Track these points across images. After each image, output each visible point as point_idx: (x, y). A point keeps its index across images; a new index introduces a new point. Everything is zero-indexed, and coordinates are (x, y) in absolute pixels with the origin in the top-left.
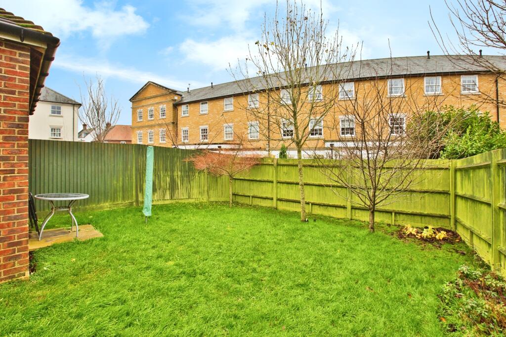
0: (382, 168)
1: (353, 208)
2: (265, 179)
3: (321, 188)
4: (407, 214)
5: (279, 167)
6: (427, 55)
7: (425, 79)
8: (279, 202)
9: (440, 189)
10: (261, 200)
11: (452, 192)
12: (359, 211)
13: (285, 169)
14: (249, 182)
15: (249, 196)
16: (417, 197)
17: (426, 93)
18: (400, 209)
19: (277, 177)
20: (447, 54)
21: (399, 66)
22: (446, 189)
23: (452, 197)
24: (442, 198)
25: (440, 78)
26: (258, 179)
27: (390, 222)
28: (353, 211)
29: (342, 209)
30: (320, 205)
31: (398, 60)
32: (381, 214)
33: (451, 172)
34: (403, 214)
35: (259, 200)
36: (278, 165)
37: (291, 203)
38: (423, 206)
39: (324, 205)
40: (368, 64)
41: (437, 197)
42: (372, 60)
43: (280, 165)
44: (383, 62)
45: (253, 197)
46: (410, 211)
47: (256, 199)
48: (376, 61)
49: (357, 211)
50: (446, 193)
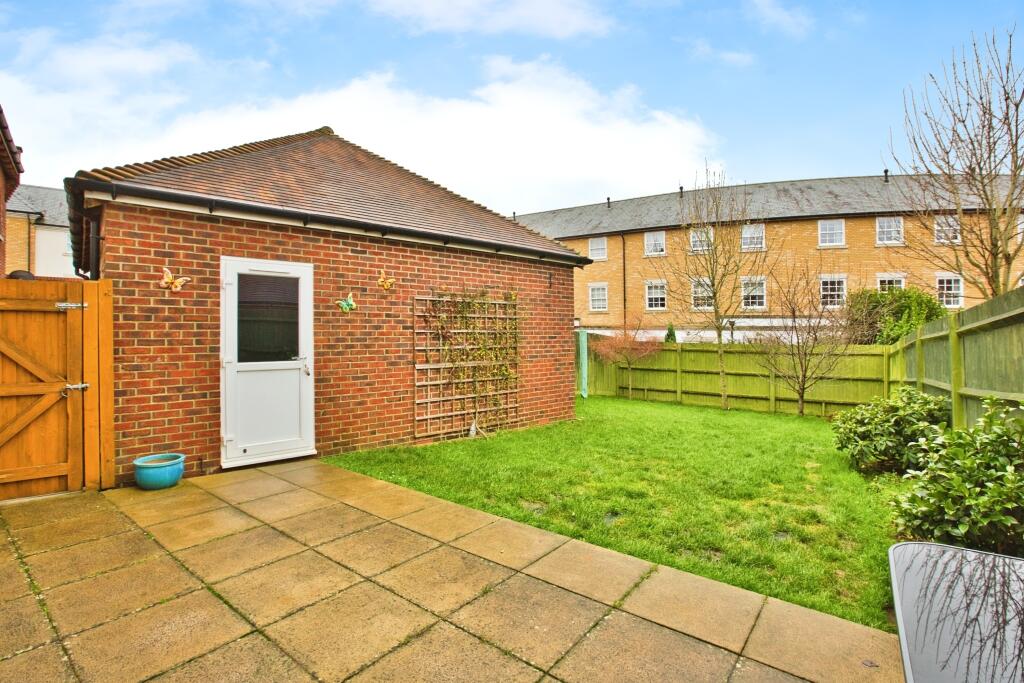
0: (812, 354)
1: (778, 400)
2: (666, 367)
3: (738, 378)
4: (838, 404)
5: (684, 354)
6: (884, 174)
7: (878, 220)
8: (684, 396)
9: (874, 377)
10: (660, 394)
11: (885, 379)
12: (785, 403)
13: (692, 355)
14: (642, 372)
15: (643, 390)
16: (850, 386)
17: (879, 242)
18: (831, 399)
19: (681, 365)
20: (904, 173)
21: (836, 196)
22: (880, 376)
23: (886, 383)
24: (876, 386)
25: (901, 219)
26: (656, 368)
27: (819, 414)
28: (778, 403)
29: (764, 402)
30: (736, 397)
31: (835, 184)
32: (810, 406)
33: (885, 359)
34: (834, 404)
35: (657, 393)
36: (683, 350)
37: (701, 397)
38: (857, 395)
39: (743, 397)
40: (786, 191)
41: (872, 384)
42: (793, 183)
43: (686, 351)
44: (810, 188)
45: (648, 390)
46: (842, 401)
47: (654, 393)
48: (800, 185)
49: (782, 403)
50: (879, 381)
